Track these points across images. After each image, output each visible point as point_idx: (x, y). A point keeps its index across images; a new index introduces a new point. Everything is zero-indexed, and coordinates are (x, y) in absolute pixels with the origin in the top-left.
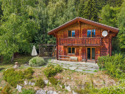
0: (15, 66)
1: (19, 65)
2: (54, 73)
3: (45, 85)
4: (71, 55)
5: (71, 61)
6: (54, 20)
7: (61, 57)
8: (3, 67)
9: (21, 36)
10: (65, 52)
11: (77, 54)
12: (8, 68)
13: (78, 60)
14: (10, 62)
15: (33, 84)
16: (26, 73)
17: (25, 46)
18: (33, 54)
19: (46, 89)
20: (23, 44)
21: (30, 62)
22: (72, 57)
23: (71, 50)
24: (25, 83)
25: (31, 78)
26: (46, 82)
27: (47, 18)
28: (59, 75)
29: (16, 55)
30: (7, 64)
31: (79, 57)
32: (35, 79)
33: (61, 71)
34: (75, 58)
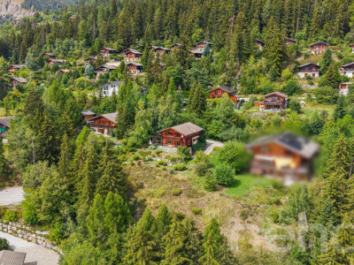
0: (143, 149)
2: (159, 153)
4: (169, 144)
5: (169, 147)
7: (164, 145)
8: (137, 149)
10: (166, 142)
11: (172, 144)
12: (139, 150)
15: (151, 156)
16: (148, 152)
18: (150, 144)
19: (156, 158)
21: (149, 148)
24: (148, 156)
25: (150, 154)
26: (156, 156)
28: (161, 153)
31: (173, 146)
34: (171, 146)
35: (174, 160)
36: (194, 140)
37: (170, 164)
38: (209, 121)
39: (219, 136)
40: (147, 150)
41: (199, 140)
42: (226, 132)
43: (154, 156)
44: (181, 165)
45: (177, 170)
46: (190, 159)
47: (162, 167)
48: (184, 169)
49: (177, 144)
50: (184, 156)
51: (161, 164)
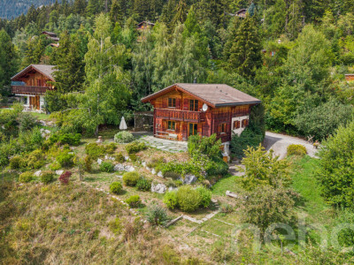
0: (99, 141)
1: (103, 139)
2: (137, 150)
3: (124, 160)
4: (170, 132)
5: (170, 139)
6: (161, 74)
7: (159, 133)
8: (85, 140)
9: (106, 105)
10: (163, 127)
11: (177, 131)
12: (90, 142)
13: (178, 139)
14: (92, 135)
15: (113, 159)
16: (108, 147)
17: (111, 117)
18: (121, 128)
19: (125, 164)
20: (109, 114)
21: (115, 138)
22: (171, 135)
23: (170, 125)
24: (106, 157)
25: (112, 153)
26: (127, 158)
27: (152, 70)
28: (141, 152)
29: (100, 127)
30: (89, 137)
31: (180, 135)
32: (116, 154)
33: (145, 149)
34: (175, 135)
35: (172, 174)
36: (237, 125)
37: (161, 187)
38: (270, 90)
39: (296, 122)
40: (109, 143)
41: (249, 125)
42: (314, 113)
43: (121, 159)
44: (192, 190)
45: (176, 207)
46: (225, 174)
47: (133, 193)
48: (203, 207)
49: (190, 130)
50: (205, 164)
51: (131, 183)
